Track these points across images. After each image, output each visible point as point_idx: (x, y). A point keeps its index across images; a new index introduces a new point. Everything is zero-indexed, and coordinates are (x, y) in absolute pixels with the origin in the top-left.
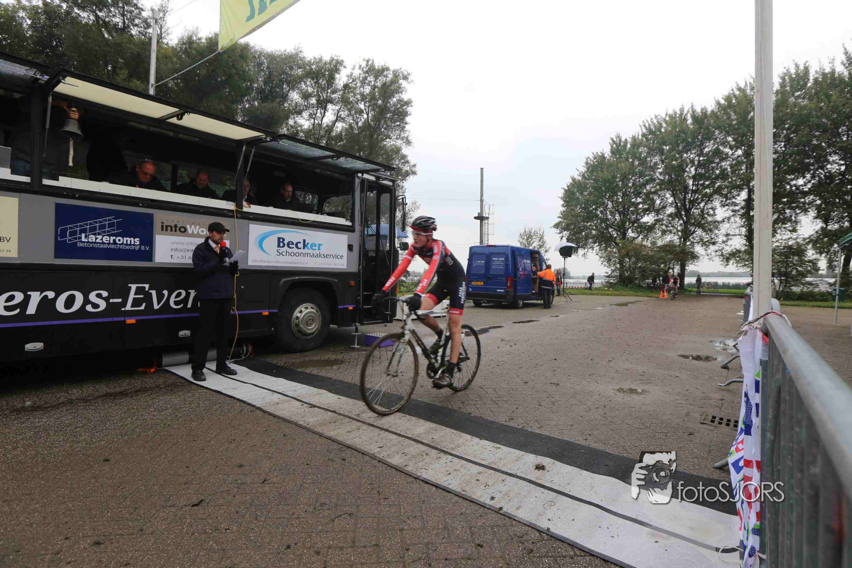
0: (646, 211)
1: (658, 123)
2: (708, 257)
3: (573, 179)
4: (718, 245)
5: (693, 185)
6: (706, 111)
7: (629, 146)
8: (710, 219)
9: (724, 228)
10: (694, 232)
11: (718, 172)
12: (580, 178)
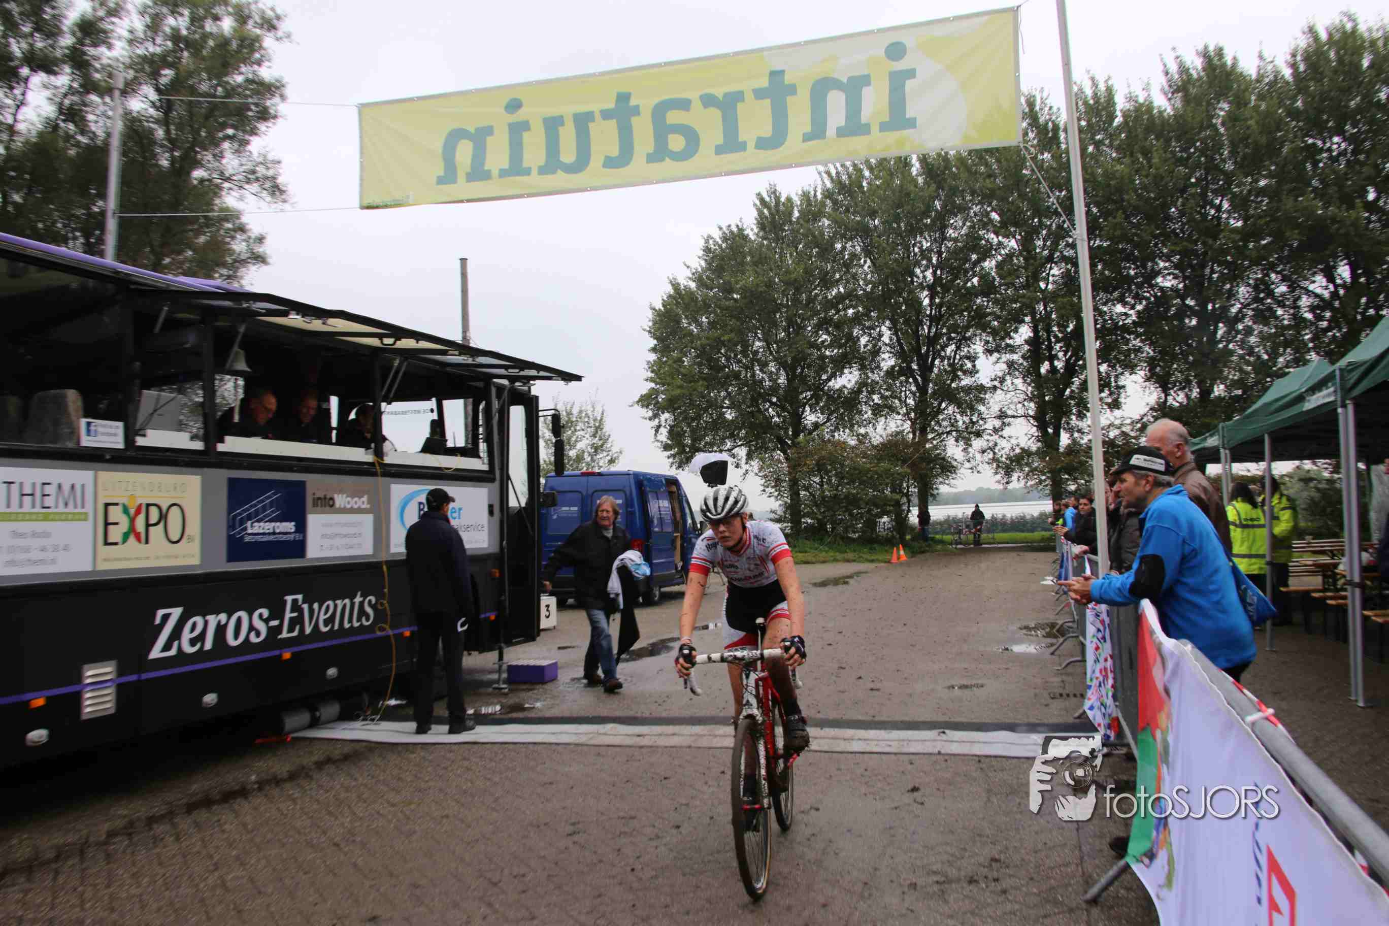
0: (840, 364)
1: (855, 165)
2: (967, 465)
3: (675, 286)
4: (986, 437)
5: (931, 305)
6: (947, 153)
7: (796, 214)
8: (966, 381)
9: (995, 402)
10: (939, 411)
11: (975, 280)
12: (693, 285)
